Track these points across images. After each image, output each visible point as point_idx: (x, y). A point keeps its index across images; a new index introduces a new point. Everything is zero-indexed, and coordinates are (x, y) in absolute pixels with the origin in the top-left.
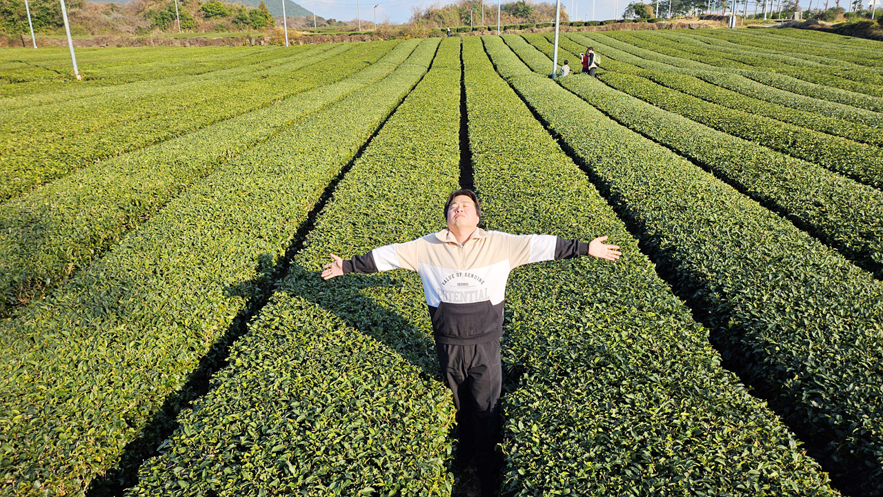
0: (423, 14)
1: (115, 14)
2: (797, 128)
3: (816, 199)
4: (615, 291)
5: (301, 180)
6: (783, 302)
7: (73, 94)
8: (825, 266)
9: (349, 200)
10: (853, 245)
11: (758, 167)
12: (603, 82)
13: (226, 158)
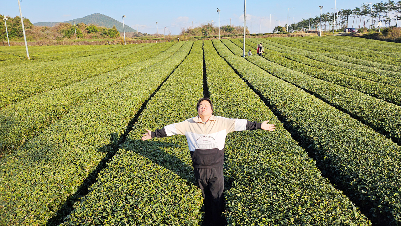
0: (186, 31)
1: (47, 31)
2: (349, 77)
3: (359, 105)
4: (274, 145)
5: (132, 100)
6: (347, 148)
7: (26, 65)
8: (365, 133)
9: (153, 108)
10: (376, 124)
11: (334, 93)
12: (265, 58)
13: (97, 92)
